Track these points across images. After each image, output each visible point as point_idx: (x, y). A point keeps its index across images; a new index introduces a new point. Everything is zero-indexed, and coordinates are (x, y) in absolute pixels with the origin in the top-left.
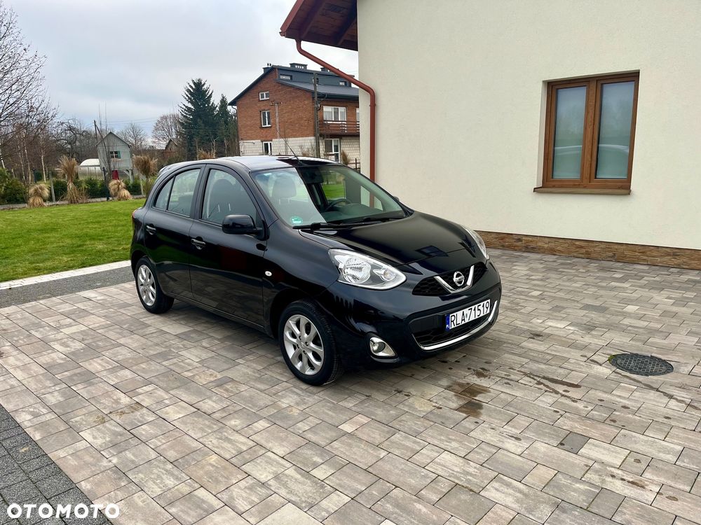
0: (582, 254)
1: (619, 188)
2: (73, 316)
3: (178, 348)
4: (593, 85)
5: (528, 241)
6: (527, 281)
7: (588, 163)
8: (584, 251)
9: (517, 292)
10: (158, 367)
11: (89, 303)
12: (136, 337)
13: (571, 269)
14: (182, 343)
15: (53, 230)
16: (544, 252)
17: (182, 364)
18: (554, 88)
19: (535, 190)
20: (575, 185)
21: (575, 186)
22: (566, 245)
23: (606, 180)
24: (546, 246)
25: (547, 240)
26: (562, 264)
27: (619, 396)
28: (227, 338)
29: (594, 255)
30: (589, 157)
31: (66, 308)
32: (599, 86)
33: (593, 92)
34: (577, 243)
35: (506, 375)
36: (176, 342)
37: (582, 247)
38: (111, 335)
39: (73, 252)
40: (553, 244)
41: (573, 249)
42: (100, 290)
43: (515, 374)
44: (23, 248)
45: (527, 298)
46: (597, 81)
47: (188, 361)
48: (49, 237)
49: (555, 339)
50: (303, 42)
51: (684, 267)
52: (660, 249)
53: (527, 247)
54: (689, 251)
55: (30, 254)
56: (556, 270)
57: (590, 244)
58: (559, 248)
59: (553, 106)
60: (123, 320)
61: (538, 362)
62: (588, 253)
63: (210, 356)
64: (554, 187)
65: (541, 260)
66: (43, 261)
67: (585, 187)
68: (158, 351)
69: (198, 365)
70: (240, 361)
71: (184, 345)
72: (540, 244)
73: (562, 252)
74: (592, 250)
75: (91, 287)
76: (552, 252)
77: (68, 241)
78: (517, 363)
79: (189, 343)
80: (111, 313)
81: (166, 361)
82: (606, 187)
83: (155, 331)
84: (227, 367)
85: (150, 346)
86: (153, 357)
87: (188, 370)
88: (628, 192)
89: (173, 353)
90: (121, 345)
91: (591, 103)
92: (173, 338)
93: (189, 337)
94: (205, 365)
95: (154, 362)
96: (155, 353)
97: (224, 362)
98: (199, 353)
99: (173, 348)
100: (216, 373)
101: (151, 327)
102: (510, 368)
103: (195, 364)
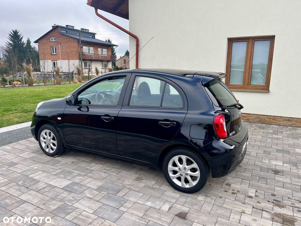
0: (245, 120)
1: (262, 89)
4: (251, 41)
7: (247, 77)
8: (246, 118)
14: (71, 196)
18: (231, 41)
20: (241, 88)
21: (240, 88)
23: (255, 86)
29: (250, 120)
30: (248, 74)
32: (253, 42)
33: (250, 45)
37: (245, 117)
46: (253, 39)
50: (98, 10)
51: (294, 126)
52: (282, 118)
54: (296, 119)
57: (249, 115)
59: (230, 50)
62: (248, 119)
67: (245, 89)
74: (250, 118)
78: (288, 194)
79: (76, 195)
80: (5, 171)
81: (68, 216)
82: (256, 89)
83: (45, 186)
84: (116, 216)
85: (48, 201)
86: (55, 212)
87: (89, 223)
88: (268, 91)
89: (69, 206)
90: (25, 202)
91: (250, 50)
92: (62, 191)
93: (74, 189)
94: (100, 216)
95: (59, 218)
96: (55, 208)
97: (112, 211)
98: (89, 204)
99: (67, 201)
100: (112, 223)
101: (41, 182)
102: (289, 198)
103: (92, 216)
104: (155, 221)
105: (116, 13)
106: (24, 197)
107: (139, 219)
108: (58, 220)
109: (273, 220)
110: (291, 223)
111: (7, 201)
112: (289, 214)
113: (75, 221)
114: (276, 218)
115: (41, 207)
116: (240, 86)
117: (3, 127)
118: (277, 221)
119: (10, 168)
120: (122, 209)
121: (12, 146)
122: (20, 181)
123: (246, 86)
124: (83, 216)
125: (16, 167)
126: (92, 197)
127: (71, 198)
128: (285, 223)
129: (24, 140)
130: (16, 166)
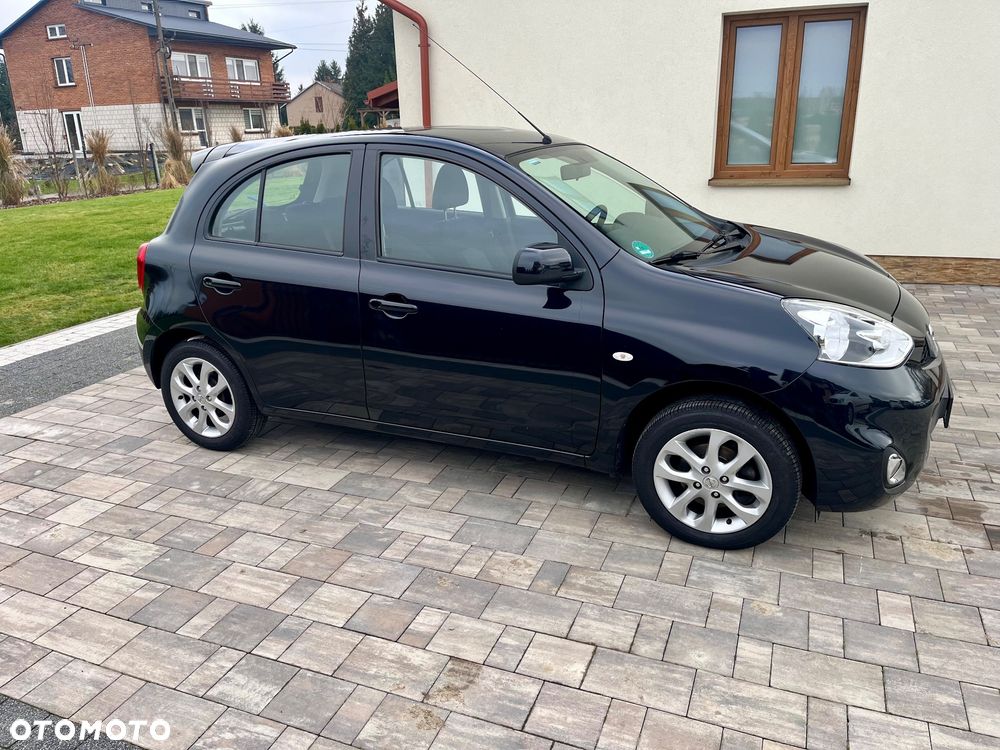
1: (827, 176)
2: (40, 483)
3: (373, 516)
4: (793, 23)
7: (784, 140)
10: (388, 567)
11: (42, 447)
12: (249, 507)
14: (366, 505)
17: (426, 550)
18: (734, 23)
19: (711, 183)
20: (764, 174)
21: (762, 175)
23: (808, 166)
28: (440, 480)
30: (785, 131)
32: (801, 23)
33: (792, 34)
38: (188, 511)
46: (800, 17)
51: (919, 281)
52: (886, 259)
54: (925, 260)
59: (732, 53)
67: (777, 176)
68: (341, 532)
69: (462, 546)
70: (528, 523)
71: (375, 509)
78: (946, 452)
79: (381, 502)
80: (122, 463)
81: (388, 550)
82: (809, 176)
83: (274, 488)
84: (520, 540)
85: (309, 522)
86: (347, 546)
87: (456, 561)
88: (846, 181)
89: (376, 529)
90: (241, 532)
91: (790, 51)
92: (334, 497)
93: (363, 489)
94: (474, 543)
95: (366, 557)
96: (340, 536)
97: (502, 530)
98: (430, 520)
99: (363, 519)
100: (518, 557)
101: (256, 481)
102: (952, 462)
103: (453, 545)
104: (628, 542)
106: (231, 520)
107: (585, 542)
108: (366, 563)
109: (925, 512)
110: (972, 517)
111: (186, 535)
112: (962, 497)
113: (413, 560)
114: (933, 509)
115: (297, 538)
117: (20, 341)
118: (936, 515)
119: (134, 453)
120: (524, 522)
121: (93, 393)
122: (190, 482)
123: (779, 168)
124: (428, 547)
125: (152, 450)
126: (430, 503)
127: (372, 512)
128: (957, 517)
129: (122, 375)
130: (149, 446)
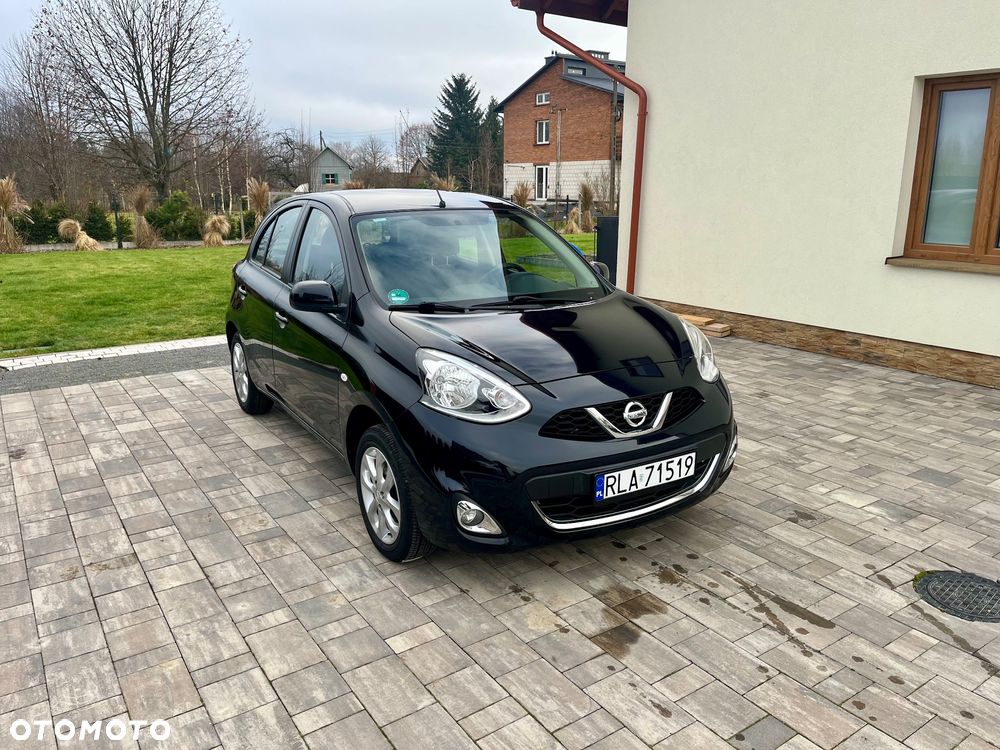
0: (961, 374)
2: (145, 408)
3: (247, 471)
5: (870, 346)
6: (840, 415)
7: (986, 220)
8: (965, 369)
9: (812, 432)
10: (198, 499)
11: (179, 390)
12: (203, 447)
13: (931, 400)
14: (255, 465)
15: (207, 279)
16: (895, 367)
17: (233, 498)
19: (889, 261)
20: (960, 256)
21: (958, 258)
22: (935, 358)
24: (900, 355)
25: (902, 346)
26: (919, 389)
27: (897, 656)
28: (319, 464)
29: (980, 379)
30: (988, 211)
31: (148, 393)
34: (954, 356)
35: (710, 584)
36: (249, 463)
37: (961, 363)
38: (174, 441)
39: (208, 312)
40: (912, 354)
41: (945, 365)
42: (204, 371)
43: (727, 585)
44: (153, 303)
45: (823, 446)
47: (246, 495)
48: (192, 290)
49: (832, 528)
53: (867, 355)
55: (156, 312)
56: (902, 399)
57: (977, 359)
58: (921, 361)
59: (933, 117)
60: (203, 420)
61: (781, 567)
62: (970, 374)
63: (279, 489)
64: (923, 257)
65: (884, 379)
66: (165, 323)
67: (977, 261)
68: (216, 474)
69: (253, 502)
70: (315, 504)
71: (255, 468)
72: (890, 352)
73: (927, 369)
74: (978, 369)
75: (197, 366)
76: (910, 366)
77: (211, 296)
78: (740, 564)
80: (195, 407)
81: (215, 491)
83: (232, 441)
84: (290, 510)
85: (211, 464)
86: (203, 482)
87: (235, 509)
89: (234, 478)
90: (175, 458)
92: (249, 454)
94: (263, 504)
95: (199, 490)
96: (210, 476)
97: (292, 503)
98: (268, 484)
100: (269, 519)
102: (726, 572)
105: (608, 15)
108: (194, 494)
109: (600, 594)
111: (151, 452)
112: (664, 598)
113: (217, 501)
114: (613, 595)
115: (190, 471)
116: (959, 250)
118: (605, 599)
120: (313, 502)
122: (202, 426)
123: (979, 252)
124: (237, 497)
127: (251, 469)
128: (621, 608)
